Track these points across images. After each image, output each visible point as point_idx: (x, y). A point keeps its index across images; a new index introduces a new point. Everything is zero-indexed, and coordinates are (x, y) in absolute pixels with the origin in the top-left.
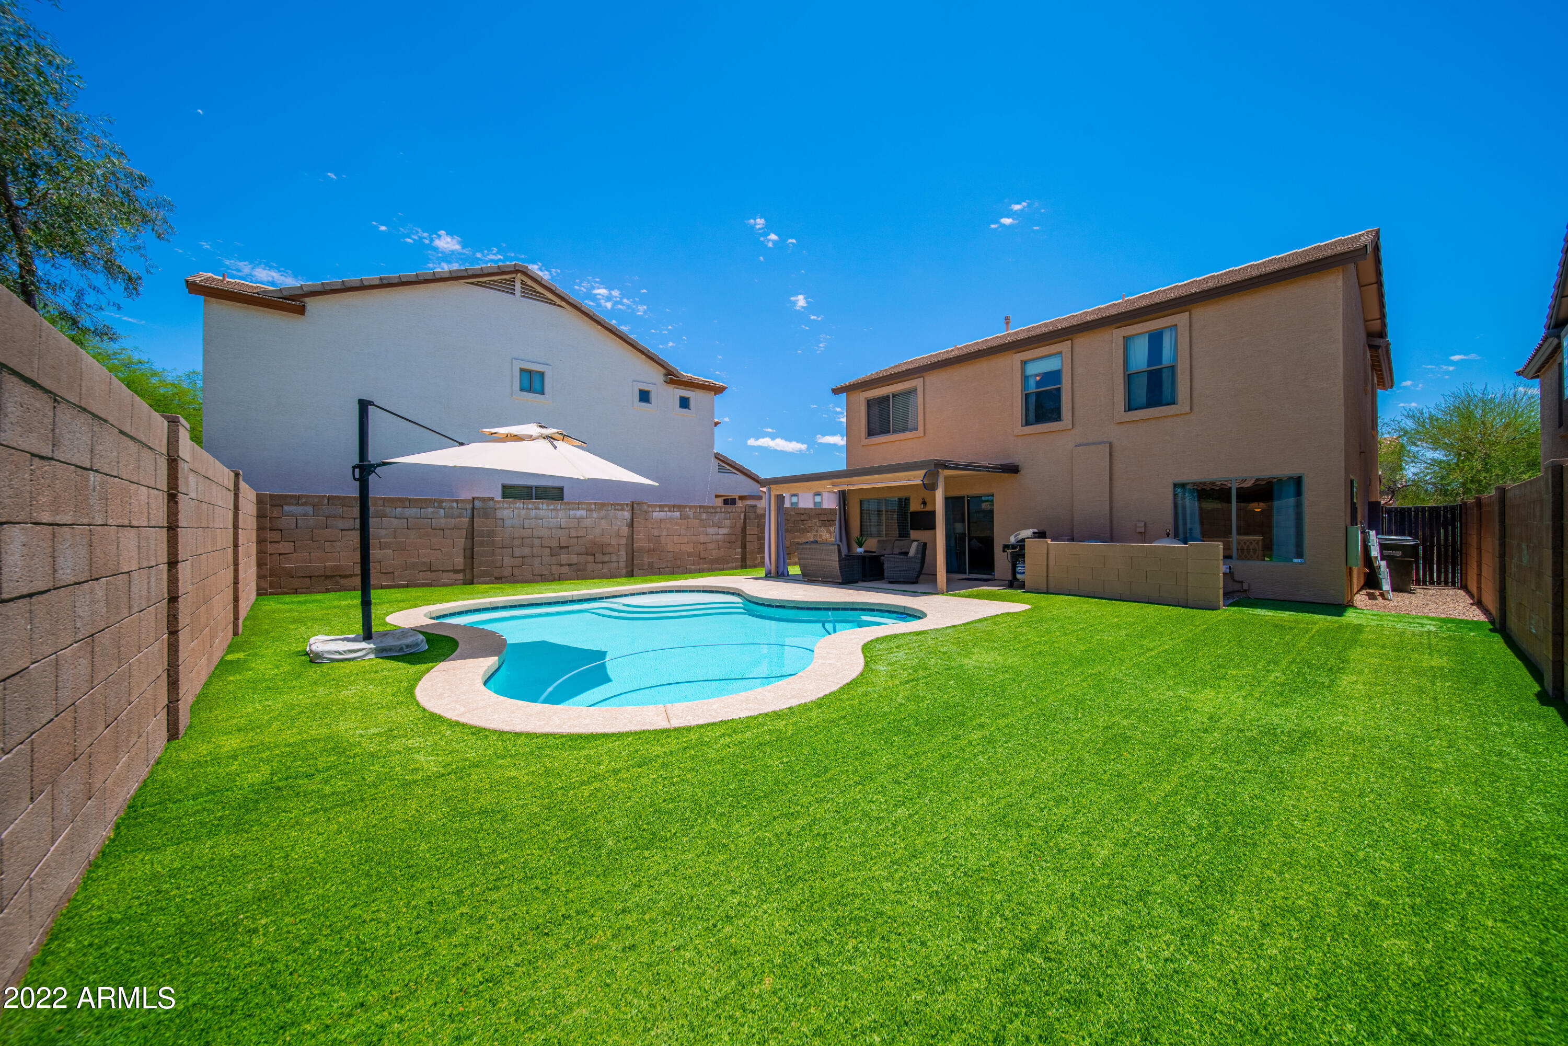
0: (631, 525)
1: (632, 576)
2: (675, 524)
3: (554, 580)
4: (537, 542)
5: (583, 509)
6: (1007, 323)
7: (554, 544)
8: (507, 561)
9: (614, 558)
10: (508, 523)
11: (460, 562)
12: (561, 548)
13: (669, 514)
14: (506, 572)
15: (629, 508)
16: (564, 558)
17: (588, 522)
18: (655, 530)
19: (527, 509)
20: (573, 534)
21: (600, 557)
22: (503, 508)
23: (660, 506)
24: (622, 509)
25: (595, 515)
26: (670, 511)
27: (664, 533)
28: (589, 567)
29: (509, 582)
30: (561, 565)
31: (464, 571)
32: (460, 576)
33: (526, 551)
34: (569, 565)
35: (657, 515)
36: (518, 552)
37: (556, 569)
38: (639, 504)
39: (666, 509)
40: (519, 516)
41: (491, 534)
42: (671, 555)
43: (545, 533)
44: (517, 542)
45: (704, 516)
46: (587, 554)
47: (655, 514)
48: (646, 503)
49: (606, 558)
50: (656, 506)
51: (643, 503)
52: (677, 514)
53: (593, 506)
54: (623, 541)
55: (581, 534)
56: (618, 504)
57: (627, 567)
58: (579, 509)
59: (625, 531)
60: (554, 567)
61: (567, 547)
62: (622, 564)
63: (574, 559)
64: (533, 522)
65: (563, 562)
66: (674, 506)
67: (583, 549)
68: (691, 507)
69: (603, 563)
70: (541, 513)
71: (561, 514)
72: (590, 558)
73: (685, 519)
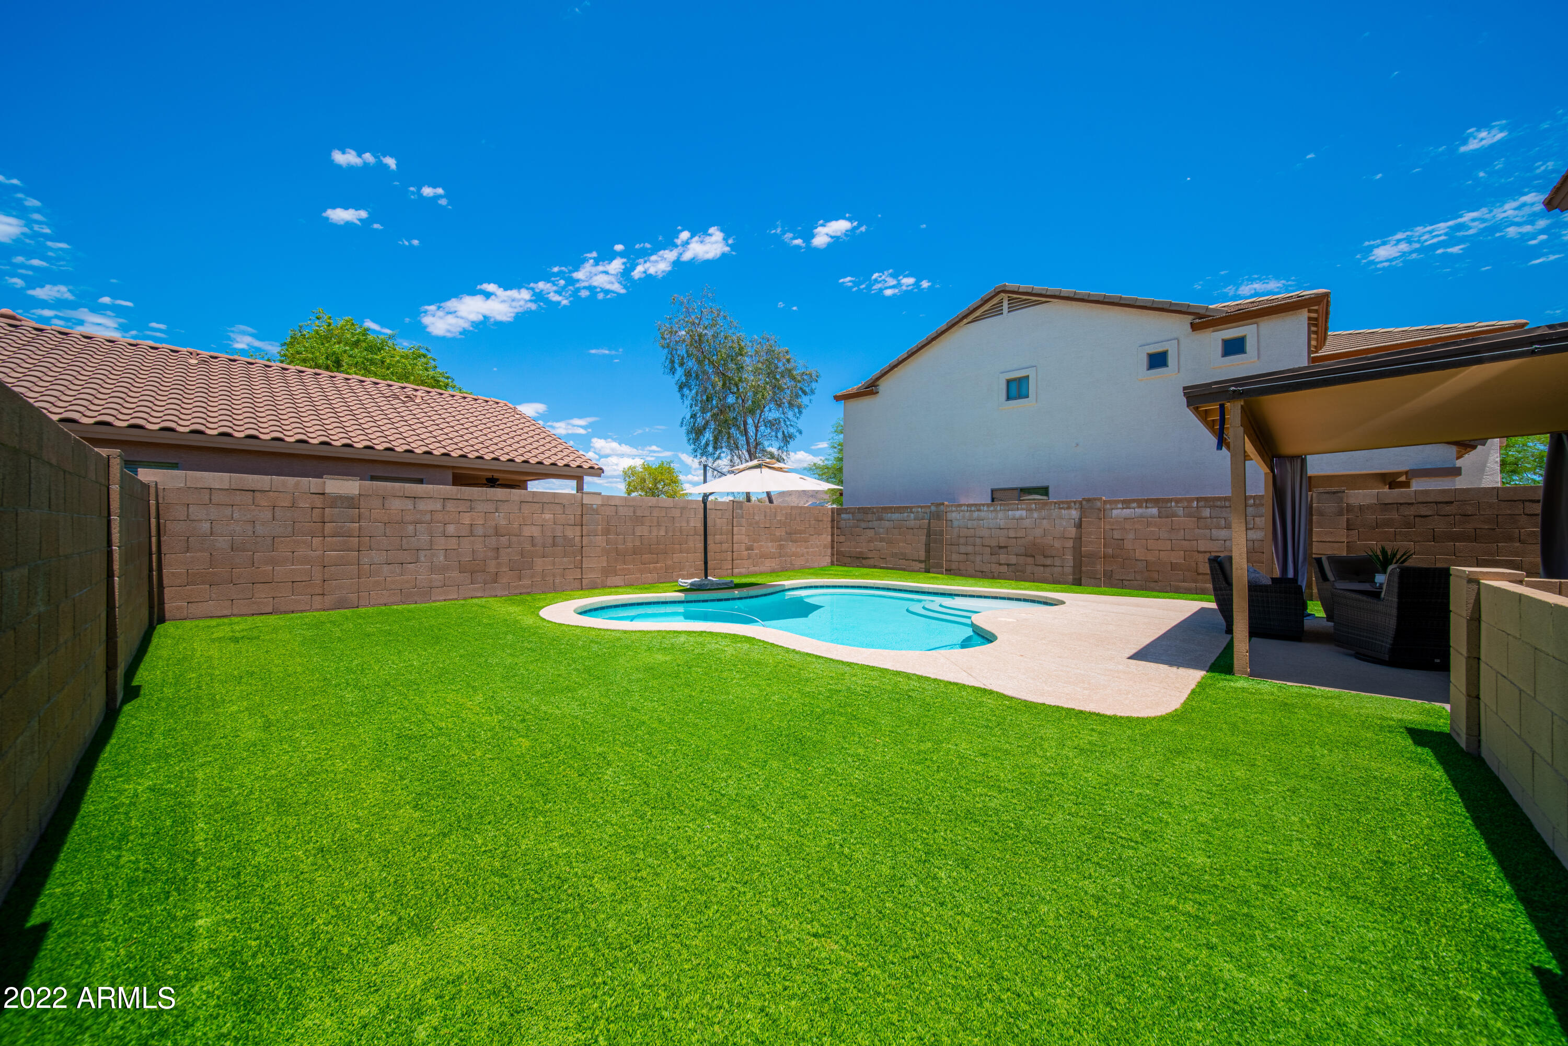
0: (1079, 526)
1: (1080, 585)
2: (1149, 524)
3: (993, 578)
4: (978, 541)
5: (1022, 509)
7: (994, 543)
8: (954, 557)
9: (1057, 562)
10: (956, 523)
11: (921, 555)
12: (1000, 547)
13: (1138, 511)
14: (954, 566)
15: (1078, 506)
16: (1003, 558)
17: (1027, 523)
18: (1115, 532)
19: (971, 511)
20: (1012, 534)
21: (1040, 559)
22: (952, 512)
23: (1123, 502)
24: (1069, 508)
25: (1036, 515)
26: (1139, 507)
27: (1130, 536)
28: (1029, 569)
29: (956, 575)
30: (1000, 564)
31: (924, 561)
32: (923, 565)
33: (970, 549)
34: (1008, 565)
35: (1119, 513)
36: (963, 549)
37: (995, 567)
38: (1091, 500)
39: (1135, 505)
40: (964, 517)
41: (941, 533)
42: (1142, 564)
43: (985, 533)
44: (962, 540)
46: (1026, 555)
47: (1115, 512)
48: (1101, 499)
49: (1048, 561)
50: (1117, 502)
51: (1095, 499)
52: (1154, 511)
53: (1034, 506)
54: (1070, 544)
55: (1021, 533)
56: (1063, 502)
57: (1076, 574)
58: (1018, 509)
59: (1072, 532)
60: (994, 565)
61: (1006, 547)
62: (1070, 570)
63: (1013, 559)
64: (975, 522)
65: (1002, 562)
66: (1146, 501)
67: (1024, 550)
68: (1177, 501)
69: (1045, 566)
70: (982, 514)
71: (1001, 515)
72: (1030, 560)
73: (1167, 517)
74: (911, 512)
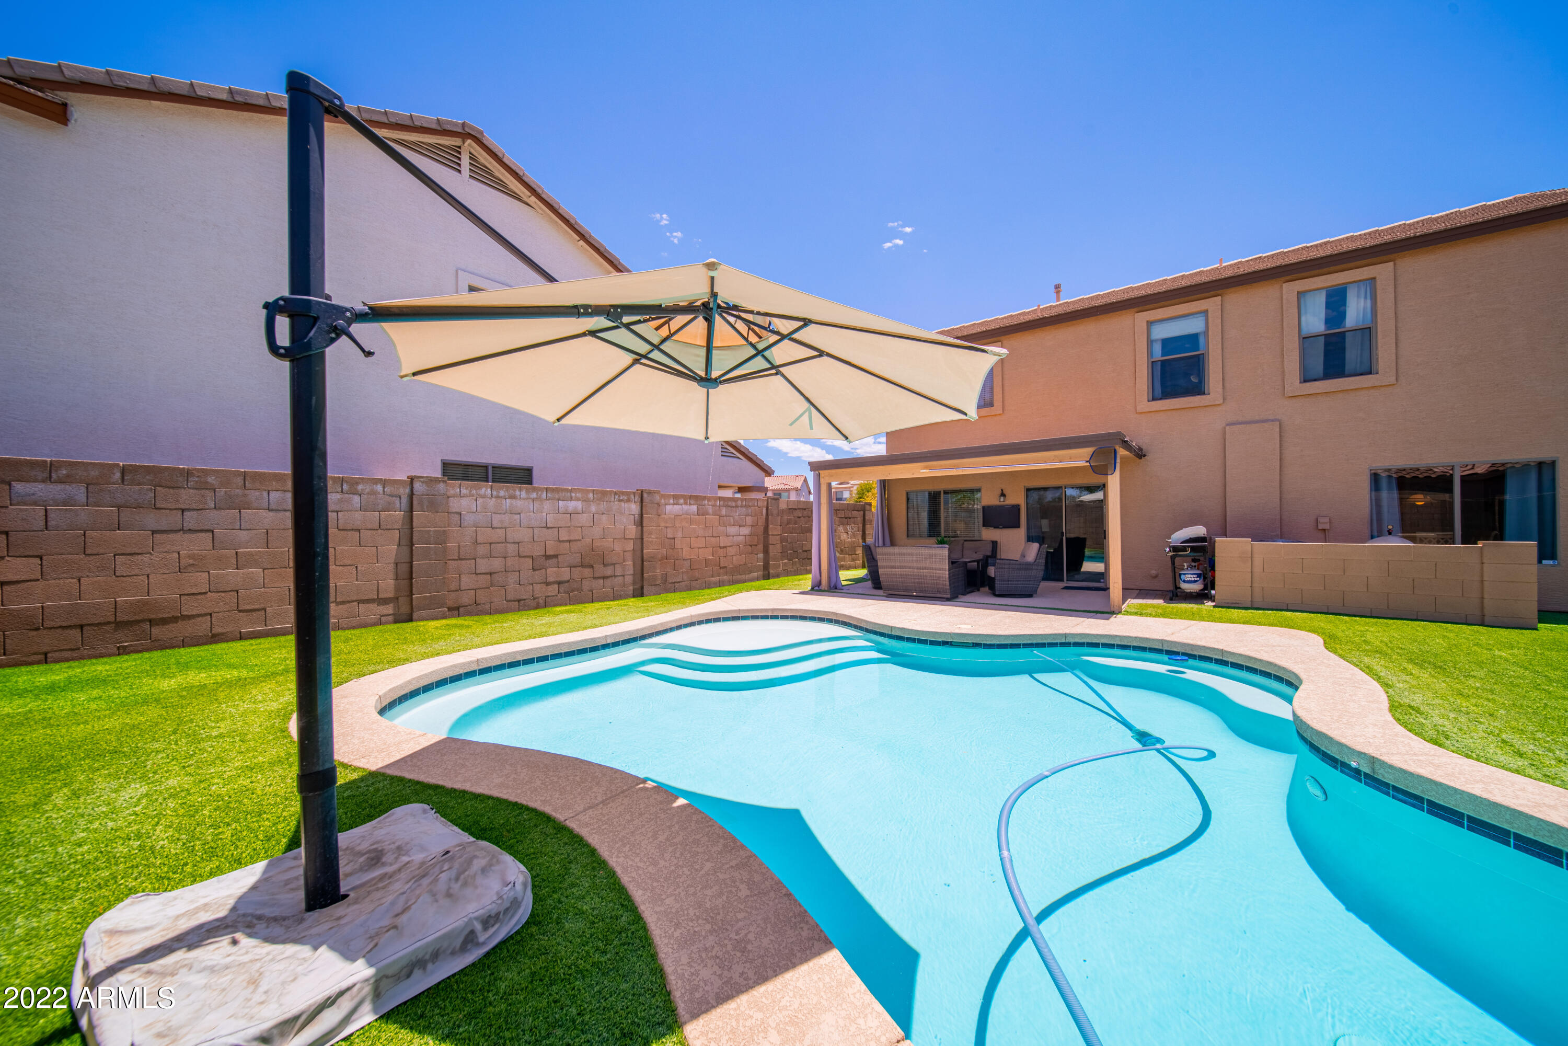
0: (640, 523)
1: (642, 595)
2: (691, 522)
3: (538, 607)
4: (512, 548)
5: (577, 499)
6: (1058, 292)
7: (538, 551)
8: (467, 581)
9: (619, 571)
10: (468, 519)
11: (388, 586)
12: (548, 557)
13: (685, 507)
14: (466, 598)
15: (637, 498)
16: (552, 573)
17: (584, 519)
18: (669, 530)
19: (498, 497)
20: (564, 536)
21: (600, 570)
22: (460, 496)
23: (674, 497)
24: (628, 501)
25: (593, 508)
26: (686, 503)
27: (680, 535)
28: (587, 584)
29: (470, 614)
30: (548, 584)
31: (395, 599)
32: (389, 609)
33: (497, 564)
34: (559, 583)
35: (671, 509)
36: (483, 565)
37: (540, 590)
38: (650, 493)
39: (682, 501)
40: (485, 508)
41: (442, 538)
42: (687, 564)
43: (523, 535)
44: (482, 550)
45: (724, 512)
46: (582, 566)
47: (668, 508)
48: (658, 492)
49: (609, 571)
50: (669, 496)
51: (655, 492)
52: (694, 508)
53: (591, 495)
54: (630, 546)
55: (576, 535)
56: (623, 493)
57: (634, 583)
58: (571, 499)
59: (632, 531)
60: (537, 587)
61: (556, 556)
62: (629, 579)
63: (565, 574)
64: (506, 518)
65: (550, 579)
66: (690, 497)
67: (577, 559)
68: (709, 499)
69: (604, 578)
70: (519, 503)
71: (547, 506)
72: (587, 572)
73: (703, 515)
74: (355, 493)
